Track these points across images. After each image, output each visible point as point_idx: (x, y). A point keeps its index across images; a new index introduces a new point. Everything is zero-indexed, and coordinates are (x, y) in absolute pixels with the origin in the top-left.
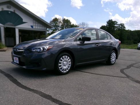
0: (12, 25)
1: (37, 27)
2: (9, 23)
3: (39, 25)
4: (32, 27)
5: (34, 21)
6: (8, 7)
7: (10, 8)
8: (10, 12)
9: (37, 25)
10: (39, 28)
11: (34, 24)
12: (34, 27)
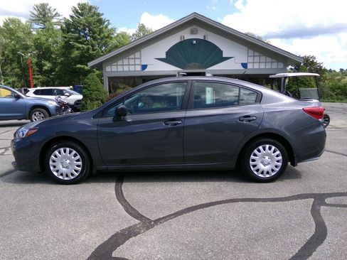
0: (199, 68)
1: (256, 66)
2: (193, 64)
3: (263, 59)
4: (245, 65)
5: (251, 52)
6: (192, 32)
7: (197, 33)
8: (195, 42)
9: (257, 59)
10: (262, 66)
11: (251, 60)
12: (250, 66)
